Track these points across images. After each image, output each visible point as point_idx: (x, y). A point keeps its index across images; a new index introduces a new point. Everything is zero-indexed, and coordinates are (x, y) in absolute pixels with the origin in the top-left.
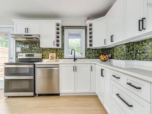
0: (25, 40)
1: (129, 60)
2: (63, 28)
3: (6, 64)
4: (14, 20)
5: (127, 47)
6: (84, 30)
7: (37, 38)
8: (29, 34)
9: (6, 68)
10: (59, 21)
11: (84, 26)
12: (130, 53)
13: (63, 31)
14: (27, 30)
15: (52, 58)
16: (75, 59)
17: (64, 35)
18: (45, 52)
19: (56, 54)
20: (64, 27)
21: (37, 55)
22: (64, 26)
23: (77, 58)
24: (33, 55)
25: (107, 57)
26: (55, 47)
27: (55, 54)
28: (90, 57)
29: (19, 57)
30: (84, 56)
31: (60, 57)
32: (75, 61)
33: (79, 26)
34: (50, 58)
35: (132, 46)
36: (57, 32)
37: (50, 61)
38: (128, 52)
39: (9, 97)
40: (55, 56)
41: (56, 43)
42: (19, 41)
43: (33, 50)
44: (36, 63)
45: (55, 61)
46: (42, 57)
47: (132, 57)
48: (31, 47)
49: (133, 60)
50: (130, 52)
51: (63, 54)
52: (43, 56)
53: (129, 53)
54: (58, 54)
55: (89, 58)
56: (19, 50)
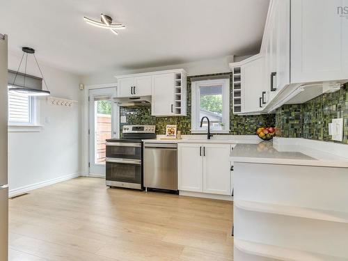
0: (133, 104)
1: (288, 137)
2: (189, 79)
3: (107, 141)
4: (117, 77)
5: (285, 113)
6: (228, 81)
7: (147, 102)
8: (137, 95)
9: (107, 147)
10: (180, 71)
11: (228, 73)
12: (292, 124)
13: (189, 85)
14: (133, 89)
15: (171, 132)
16: (210, 135)
17: (190, 92)
18: (160, 122)
19: (178, 126)
20: (191, 79)
21: (149, 129)
22: (192, 77)
23: (215, 134)
24: (142, 129)
25: (269, 132)
26: (174, 114)
27: (176, 126)
28: (240, 131)
29: (124, 132)
30: (227, 130)
31: (184, 131)
32: (209, 138)
33: (217, 74)
34: (167, 133)
35: (295, 111)
36: (177, 88)
37: (166, 137)
38: (287, 122)
39: (111, 187)
40: (175, 129)
41: (175, 108)
42: (124, 107)
43: (143, 121)
44: (144, 141)
45: (175, 138)
46: (156, 132)
47: (295, 132)
48: (140, 115)
49: (297, 137)
50: (290, 122)
51: (189, 125)
52: (156, 129)
53: (289, 125)
54: (181, 126)
55: (238, 133)
56: (124, 120)
